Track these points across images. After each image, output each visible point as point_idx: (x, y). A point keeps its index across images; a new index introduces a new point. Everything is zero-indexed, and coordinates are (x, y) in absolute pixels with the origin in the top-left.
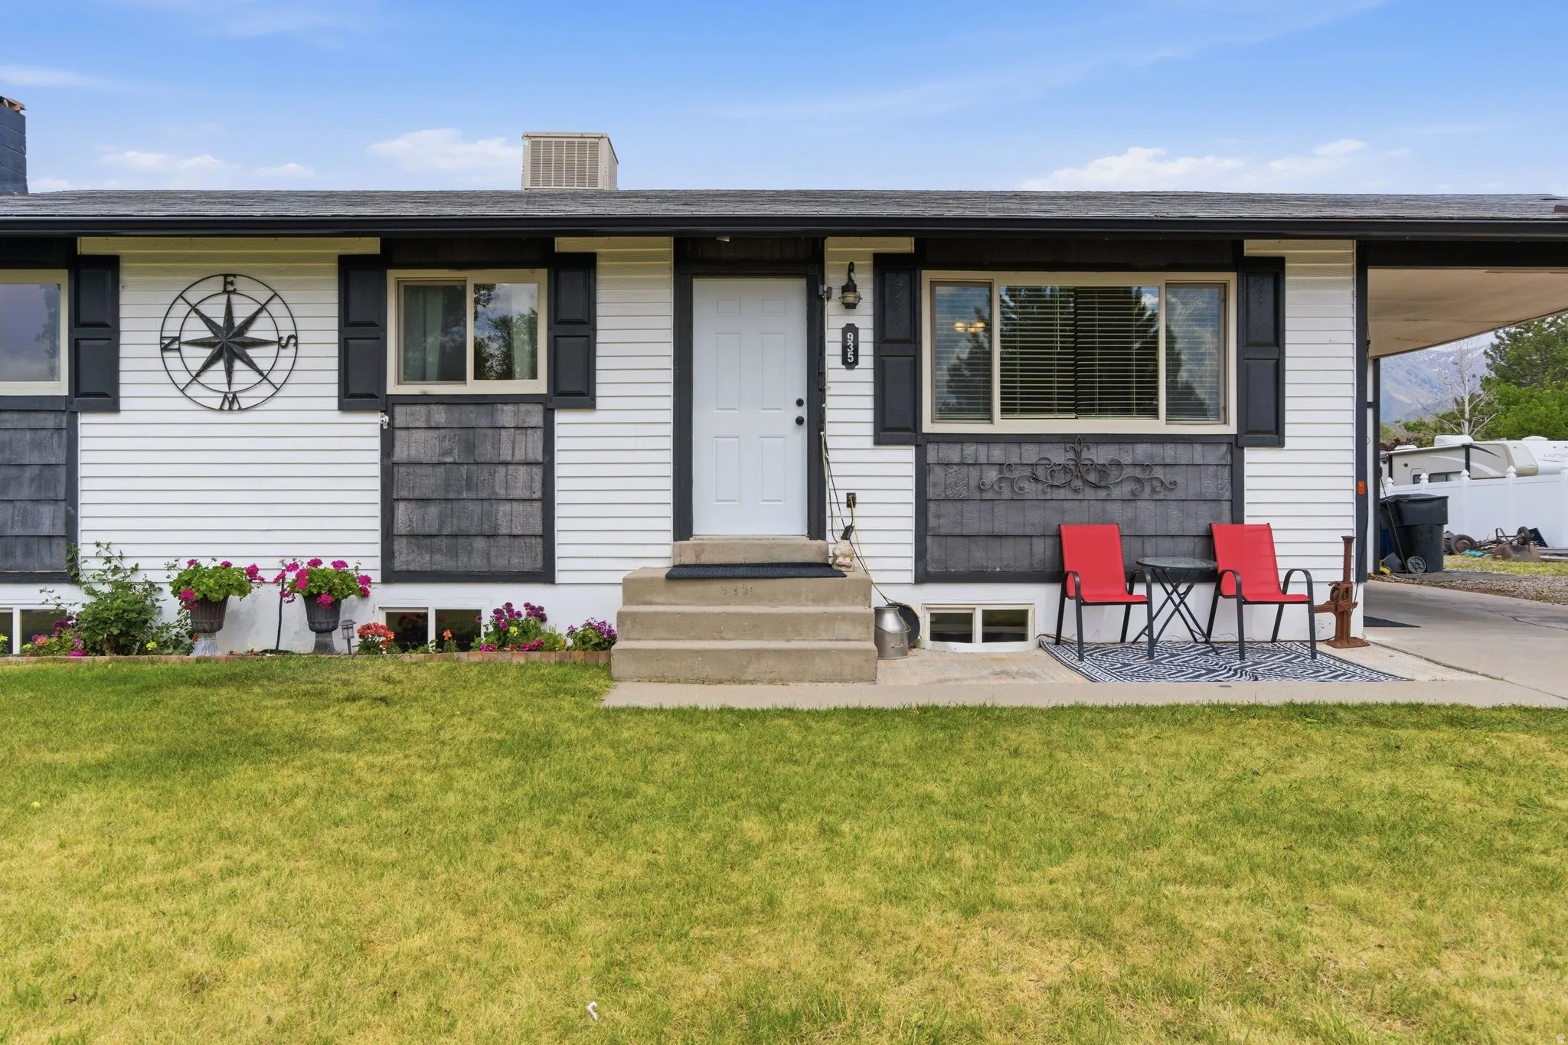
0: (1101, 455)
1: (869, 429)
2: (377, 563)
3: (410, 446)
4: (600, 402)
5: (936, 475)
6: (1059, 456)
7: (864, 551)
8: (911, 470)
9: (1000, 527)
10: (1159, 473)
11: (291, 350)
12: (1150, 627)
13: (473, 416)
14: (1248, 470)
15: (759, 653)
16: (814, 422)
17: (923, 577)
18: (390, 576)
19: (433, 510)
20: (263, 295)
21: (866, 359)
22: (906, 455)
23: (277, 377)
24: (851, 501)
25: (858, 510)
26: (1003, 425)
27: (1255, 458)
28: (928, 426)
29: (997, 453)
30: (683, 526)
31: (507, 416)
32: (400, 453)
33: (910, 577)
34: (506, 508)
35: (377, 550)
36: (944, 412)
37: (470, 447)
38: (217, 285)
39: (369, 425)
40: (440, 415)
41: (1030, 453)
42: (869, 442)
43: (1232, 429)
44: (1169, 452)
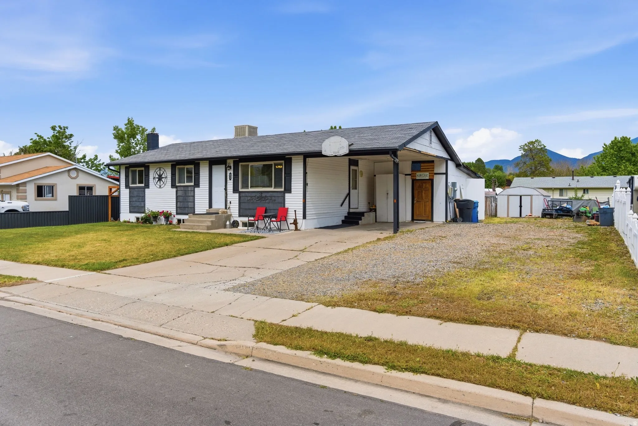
0: (264, 195)
1: (232, 191)
2: (175, 212)
3: (180, 193)
4: (200, 186)
5: (242, 198)
6: (258, 195)
7: (231, 211)
8: (238, 197)
9: (251, 207)
10: (273, 198)
11: (166, 179)
12: (266, 226)
13: (186, 189)
14: (286, 197)
15: (194, 225)
16: (226, 189)
17: (240, 216)
18: (177, 214)
19: (182, 203)
20: (163, 170)
21: (232, 179)
22: (237, 195)
23: (165, 183)
24: (230, 203)
25: (231, 204)
26: (250, 190)
27: (287, 195)
28: (240, 190)
29: (249, 194)
30: (210, 206)
31: (190, 189)
32: (178, 195)
33: (238, 216)
34: (190, 203)
35: (175, 210)
36: (243, 188)
37: (186, 194)
38: (158, 169)
39: (174, 190)
40: (182, 188)
41: (254, 194)
42: (232, 193)
43: (283, 190)
44: (275, 194)
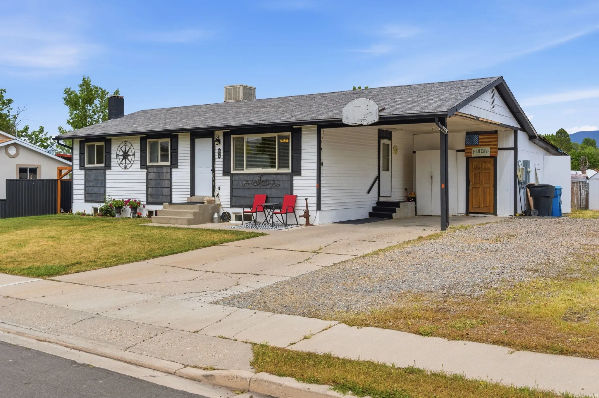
0: (264, 178)
1: (222, 172)
2: (145, 200)
3: (151, 176)
4: (179, 167)
5: (234, 182)
6: (257, 178)
7: (221, 200)
8: (229, 181)
9: (247, 195)
10: (277, 182)
11: (133, 157)
12: (266, 219)
13: (160, 170)
14: (294, 181)
15: (171, 218)
16: (213, 170)
17: (232, 206)
18: (148, 203)
19: (154, 190)
20: (130, 146)
21: (222, 157)
22: (229, 178)
23: (132, 162)
24: (219, 188)
25: (221, 190)
26: (246, 171)
27: (295, 178)
28: (232, 172)
29: (245, 177)
30: (193, 193)
31: (165, 170)
32: (149, 178)
33: (229, 206)
34: (165, 189)
35: (146, 197)
36: (236, 168)
37: (159, 176)
38: (123, 144)
39: (144, 171)
40: (155, 169)
41: (251, 178)
42: (222, 175)
43: (290, 171)
44: (279, 177)
